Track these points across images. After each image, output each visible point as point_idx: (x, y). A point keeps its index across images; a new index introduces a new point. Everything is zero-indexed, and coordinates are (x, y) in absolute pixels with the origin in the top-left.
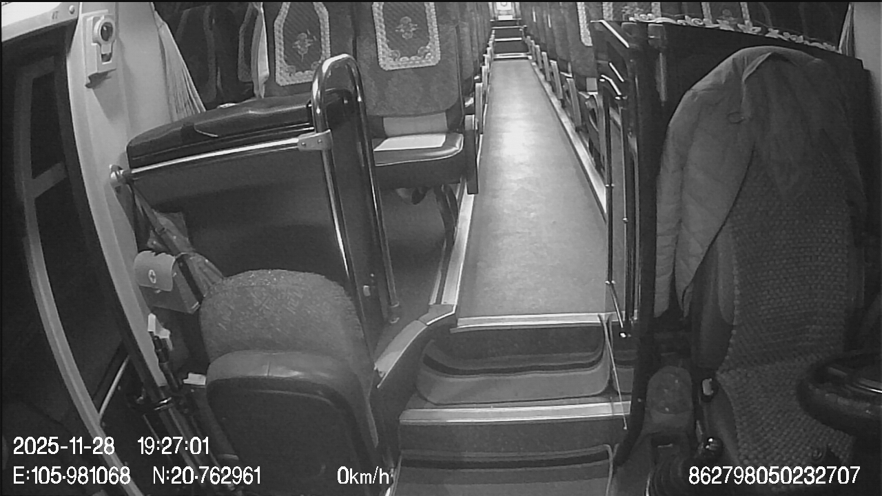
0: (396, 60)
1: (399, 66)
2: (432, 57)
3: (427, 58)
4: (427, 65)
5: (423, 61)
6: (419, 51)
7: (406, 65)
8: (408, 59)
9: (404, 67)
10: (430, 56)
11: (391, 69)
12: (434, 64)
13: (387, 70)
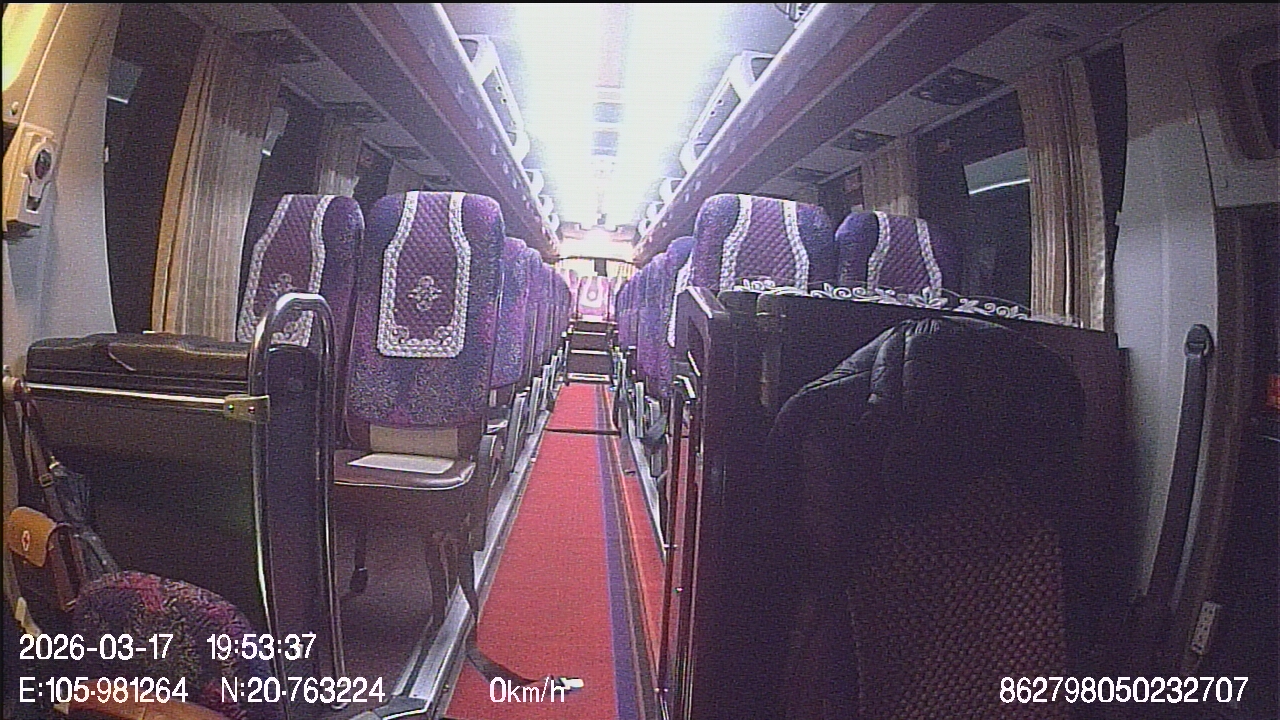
0: (403, 341)
1: (405, 351)
2: (454, 343)
3: (445, 343)
4: (444, 355)
5: (440, 349)
6: (436, 333)
7: (415, 352)
8: (418, 343)
9: (410, 354)
10: (449, 343)
11: (394, 354)
12: (454, 356)
13: (388, 354)
